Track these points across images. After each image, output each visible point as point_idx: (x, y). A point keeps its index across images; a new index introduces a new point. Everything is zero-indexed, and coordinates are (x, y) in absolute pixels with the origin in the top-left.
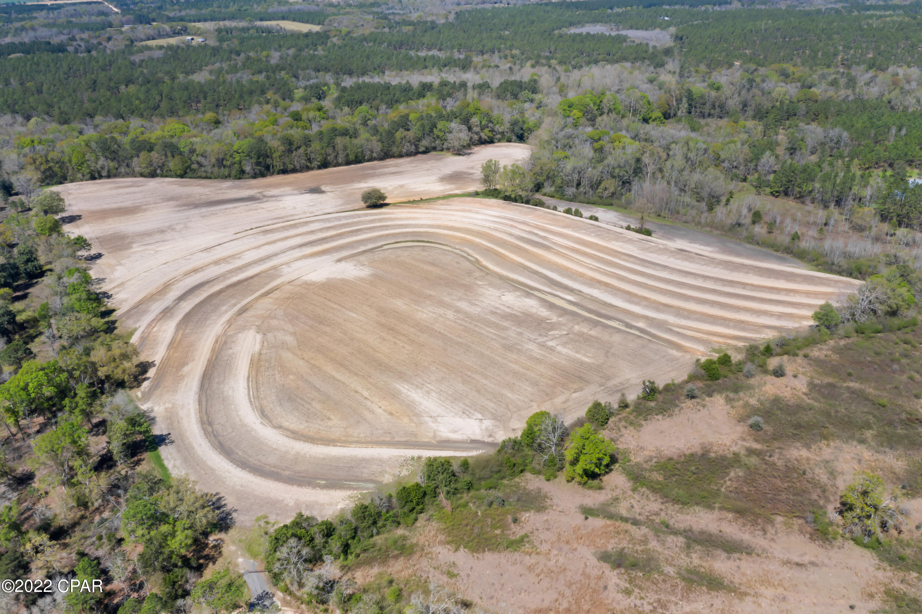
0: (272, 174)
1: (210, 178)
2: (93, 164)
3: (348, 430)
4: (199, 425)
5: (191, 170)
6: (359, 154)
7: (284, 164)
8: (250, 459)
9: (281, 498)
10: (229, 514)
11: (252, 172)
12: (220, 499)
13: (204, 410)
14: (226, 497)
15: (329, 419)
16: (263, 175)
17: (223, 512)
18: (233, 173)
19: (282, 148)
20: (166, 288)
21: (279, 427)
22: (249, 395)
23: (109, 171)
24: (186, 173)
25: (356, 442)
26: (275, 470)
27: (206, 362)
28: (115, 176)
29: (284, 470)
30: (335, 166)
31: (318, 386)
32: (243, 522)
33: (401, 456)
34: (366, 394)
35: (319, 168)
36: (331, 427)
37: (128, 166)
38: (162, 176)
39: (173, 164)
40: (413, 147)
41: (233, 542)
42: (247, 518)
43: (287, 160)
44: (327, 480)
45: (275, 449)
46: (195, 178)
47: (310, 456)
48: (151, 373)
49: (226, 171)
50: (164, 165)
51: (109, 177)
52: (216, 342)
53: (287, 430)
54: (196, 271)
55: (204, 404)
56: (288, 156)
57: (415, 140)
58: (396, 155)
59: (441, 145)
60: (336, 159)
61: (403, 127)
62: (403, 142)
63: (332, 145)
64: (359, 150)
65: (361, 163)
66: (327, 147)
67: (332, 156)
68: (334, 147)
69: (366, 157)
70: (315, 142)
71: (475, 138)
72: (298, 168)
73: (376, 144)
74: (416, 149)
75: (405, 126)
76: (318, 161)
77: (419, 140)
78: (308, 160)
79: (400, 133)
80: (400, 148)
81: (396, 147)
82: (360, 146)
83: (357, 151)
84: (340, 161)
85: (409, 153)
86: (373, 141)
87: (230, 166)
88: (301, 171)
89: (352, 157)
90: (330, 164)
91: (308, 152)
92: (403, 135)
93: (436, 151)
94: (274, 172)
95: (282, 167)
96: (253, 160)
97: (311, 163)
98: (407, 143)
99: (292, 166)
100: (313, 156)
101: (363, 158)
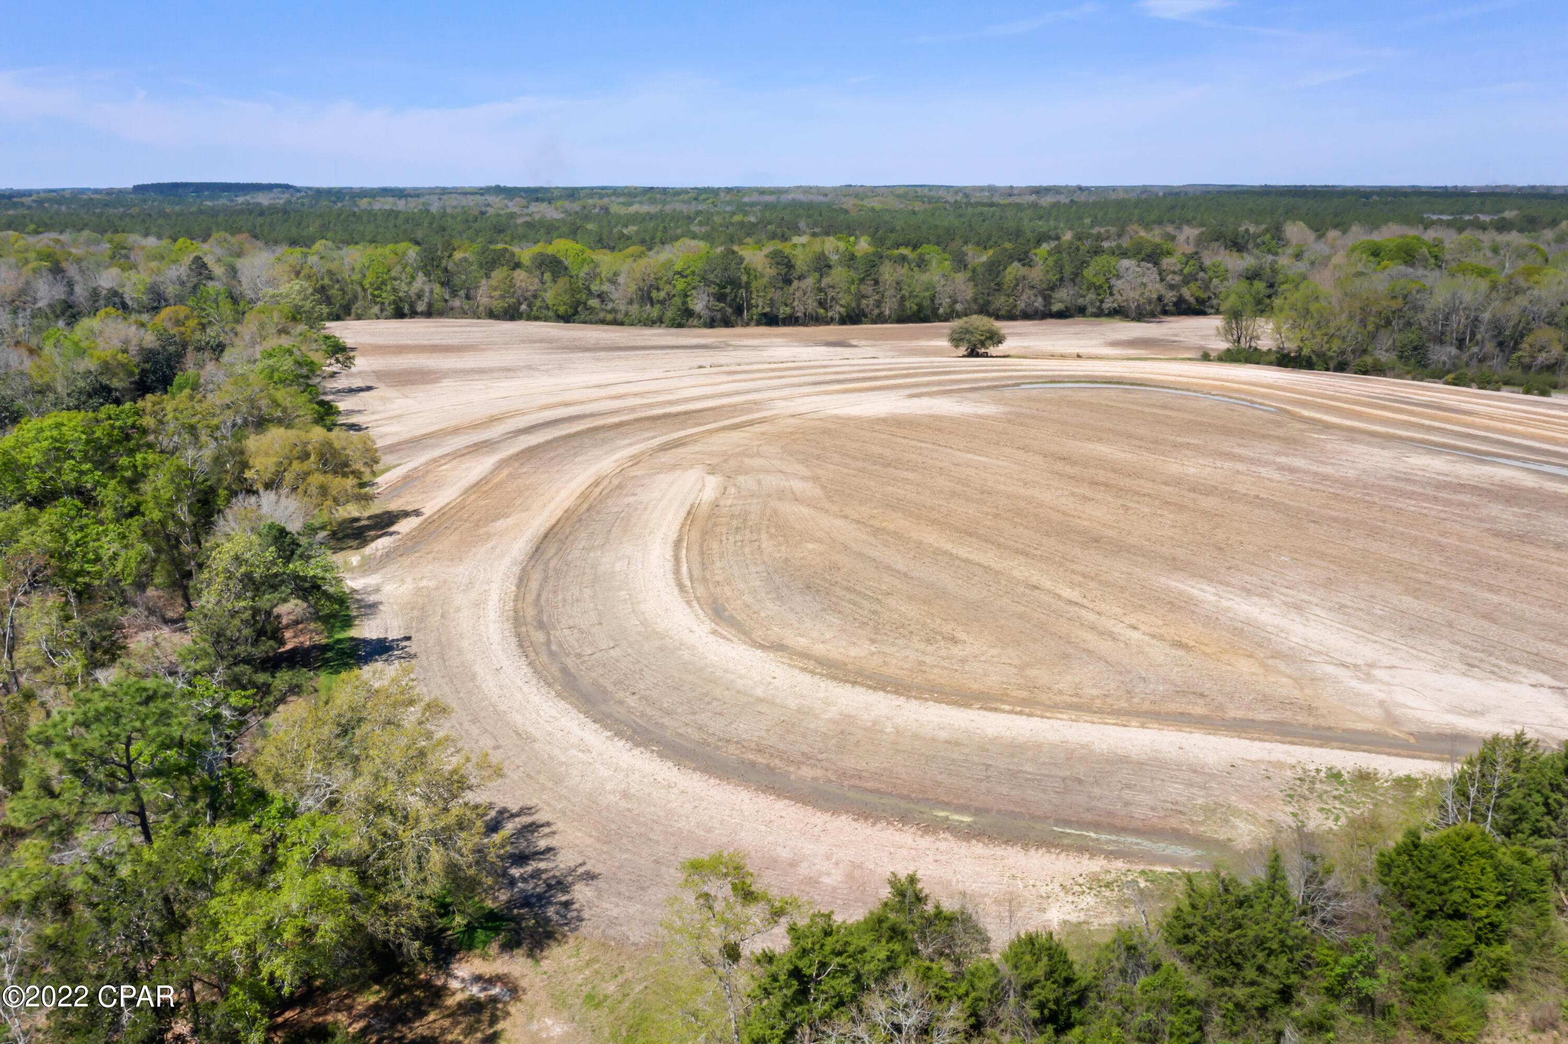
2: (404, 287)
3: (1029, 672)
4: (509, 625)
5: (585, 308)
6: (926, 303)
7: (772, 303)
8: (666, 721)
9: (784, 854)
10: (561, 885)
11: (706, 315)
12: (533, 828)
13: (530, 598)
14: (560, 826)
15: (954, 641)
16: (727, 323)
17: (536, 874)
18: (669, 314)
19: (771, 271)
20: (493, 420)
21: (779, 647)
22: (677, 571)
23: (430, 305)
24: (576, 312)
25: (1070, 707)
26: (761, 760)
27: (559, 513)
28: (441, 314)
29: (799, 764)
30: (874, 322)
31: (900, 567)
32: (613, 922)
33: (1280, 765)
34: (1067, 593)
35: (843, 321)
36: (964, 661)
37: (468, 297)
38: (529, 318)
39: (553, 293)
40: (1040, 299)
41: (559, 1003)
42: (634, 908)
43: (778, 296)
44: (978, 812)
45: (761, 700)
46: (591, 322)
47: (898, 732)
48: (404, 527)
49: (655, 312)
50: (535, 297)
51: (429, 314)
52: (596, 484)
53: (805, 655)
54: (567, 404)
55: (534, 585)
56: (782, 289)
57: (1044, 286)
58: (1003, 312)
59: (1098, 304)
60: (878, 307)
61: (1020, 260)
62: (1020, 288)
63: (873, 276)
64: (927, 294)
65: (930, 322)
66: (862, 280)
67: (871, 301)
68: (876, 282)
69: (941, 311)
70: (840, 268)
71: (1170, 297)
72: (799, 314)
73: (963, 287)
74: (1045, 306)
75: (1025, 259)
76: (842, 306)
77: (1052, 289)
78: (821, 304)
79: (1014, 270)
80: (1011, 300)
81: (1003, 299)
82: (929, 287)
83: (922, 294)
84: (887, 312)
85: (1030, 311)
86: (957, 281)
87: (665, 300)
88: (805, 324)
89: (911, 305)
90: (865, 316)
91: (823, 285)
92: (1020, 273)
93: (1084, 316)
94: (751, 319)
95: (767, 310)
96: (711, 290)
97: (825, 309)
98: (1027, 290)
99: (788, 310)
100: (831, 293)
101: (935, 311)
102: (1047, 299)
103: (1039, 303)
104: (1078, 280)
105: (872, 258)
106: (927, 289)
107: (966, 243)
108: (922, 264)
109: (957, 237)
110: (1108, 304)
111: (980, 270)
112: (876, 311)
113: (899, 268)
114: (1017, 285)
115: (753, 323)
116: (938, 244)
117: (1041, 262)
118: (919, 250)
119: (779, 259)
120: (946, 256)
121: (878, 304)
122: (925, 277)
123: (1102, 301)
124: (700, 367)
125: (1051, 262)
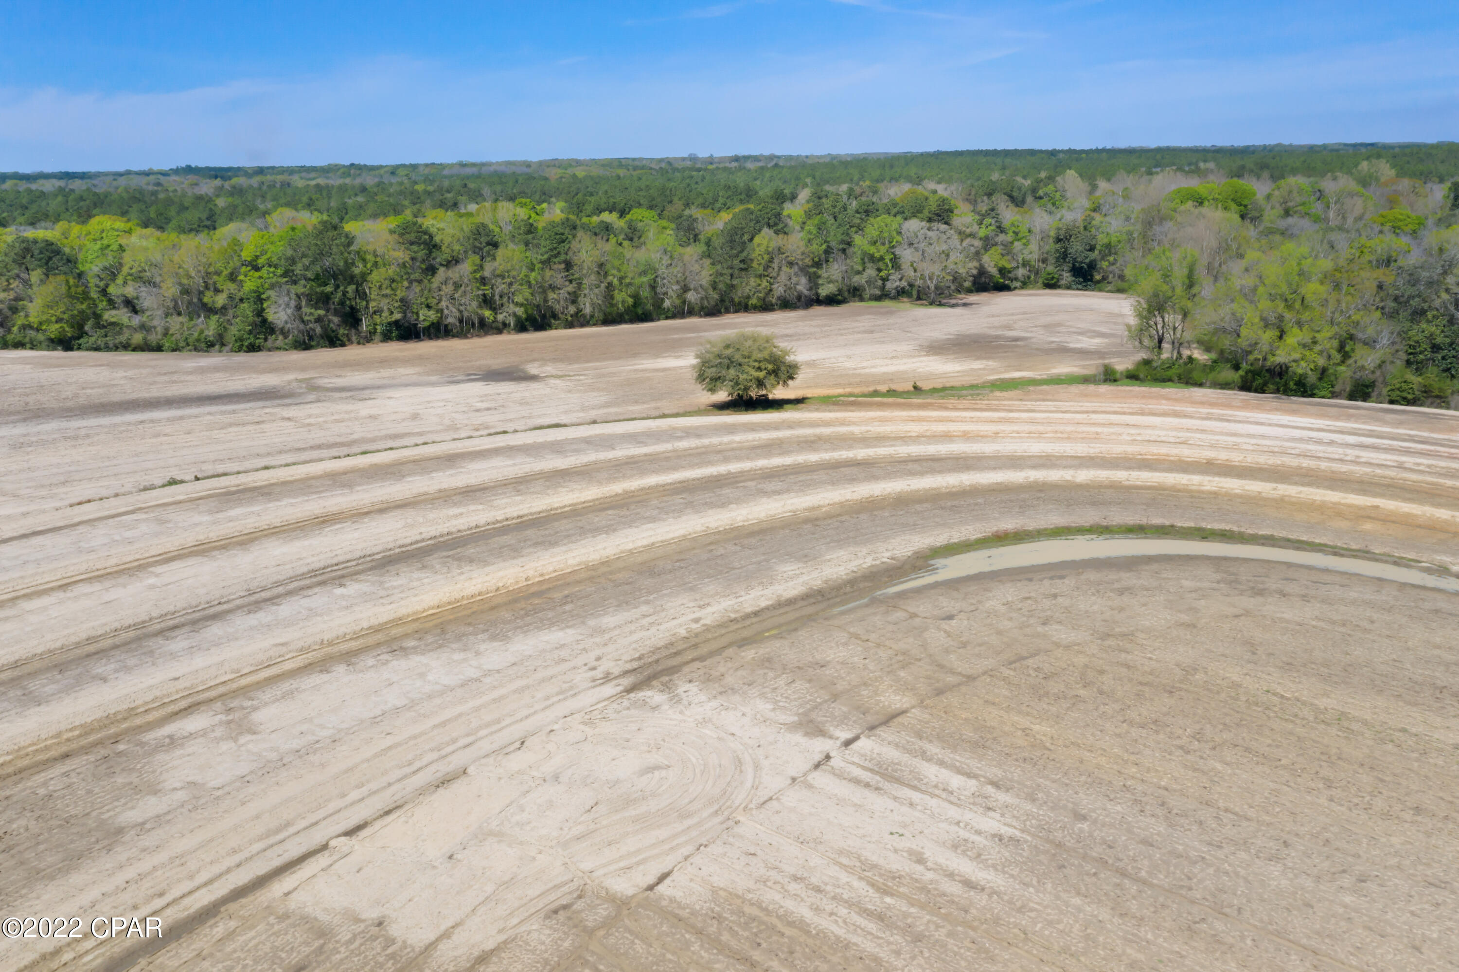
0: (368, 339)
1: (159, 349)
5: (98, 326)
6: (645, 293)
7: (405, 304)
11: (295, 327)
16: (333, 341)
18: (235, 330)
19: (401, 255)
30: (570, 325)
35: (522, 327)
39: (43, 303)
40: (804, 280)
43: (415, 294)
49: (210, 327)
56: (420, 282)
57: (808, 261)
58: (753, 301)
59: (880, 283)
60: (574, 302)
61: (769, 226)
62: (775, 265)
63: (562, 257)
64: (645, 279)
65: (652, 320)
66: (546, 263)
67: (563, 293)
68: (569, 265)
69: (667, 303)
70: (511, 246)
71: (967, 268)
72: (450, 320)
73: (696, 267)
74: (810, 289)
75: (777, 224)
76: (517, 304)
77: (818, 264)
78: (487, 301)
79: (765, 240)
80: (765, 283)
81: (753, 282)
82: (648, 269)
83: (638, 281)
84: (588, 310)
85: (792, 296)
86: (686, 258)
87: (224, 308)
88: (462, 334)
89: (622, 298)
90: (555, 316)
91: (487, 273)
92: (773, 245)
93: (862, 299)
94: (373, 333)
95: (397, 316)
96: (300, 289)
97: (494, 309)
98: (784, 269)
99: (432, 316)
100: (501, 287)
101: (658, 304)
102: (813, 279)
103: (802, 286)
104: (850, 251)
105: (560, 229)
106: (644, 273)
107: (687, 205)
108: (634, 235)
109: (676, 199)
110: (892, 284)
111: (717, 242)
112: (572, 309)
113: (601, 243)
114: (771, 260)
115: (378, 337)
116: (651, 208)
117: (798, 227)
118: (628, 217)
119: (412, 237)
120: (664, 223)
121: (574, 299)
122: (641, 255)
123: (885, 280)
124: (173, 482)
125: (810, 226)
